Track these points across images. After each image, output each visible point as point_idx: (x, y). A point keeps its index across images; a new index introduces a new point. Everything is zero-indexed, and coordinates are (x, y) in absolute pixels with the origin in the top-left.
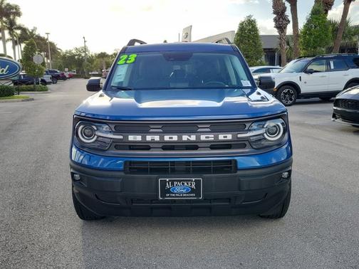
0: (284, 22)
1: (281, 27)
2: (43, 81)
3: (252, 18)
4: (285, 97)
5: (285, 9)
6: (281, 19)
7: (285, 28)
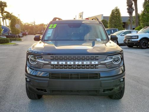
0: (132, 10)
1: (130, 12)
2: (19, 36)
3: (118, 8)
4: (143, 45)
5: (132, 4)
6: (131, 9)
7: (132, 13)
